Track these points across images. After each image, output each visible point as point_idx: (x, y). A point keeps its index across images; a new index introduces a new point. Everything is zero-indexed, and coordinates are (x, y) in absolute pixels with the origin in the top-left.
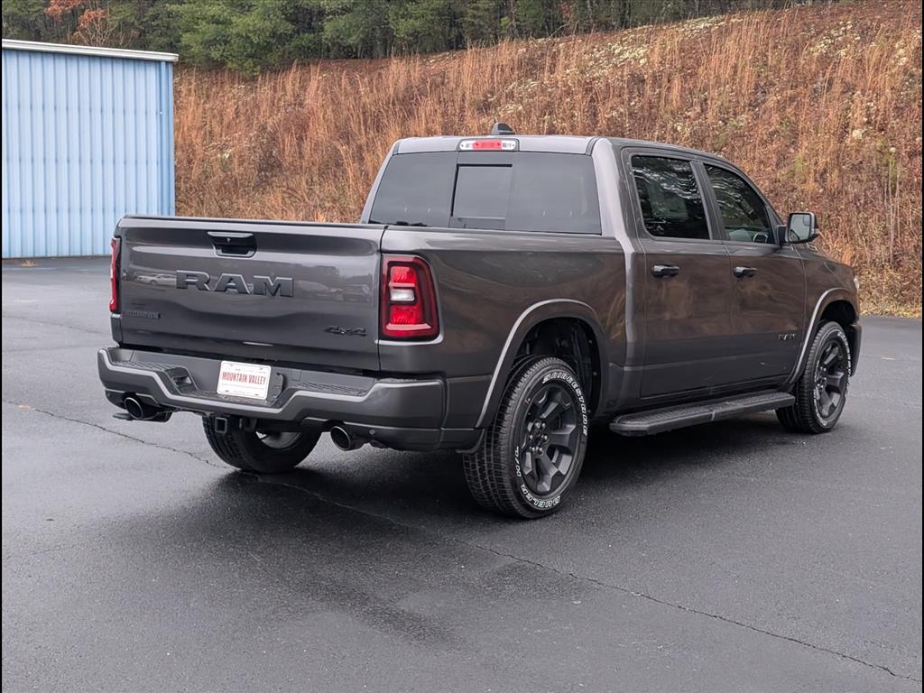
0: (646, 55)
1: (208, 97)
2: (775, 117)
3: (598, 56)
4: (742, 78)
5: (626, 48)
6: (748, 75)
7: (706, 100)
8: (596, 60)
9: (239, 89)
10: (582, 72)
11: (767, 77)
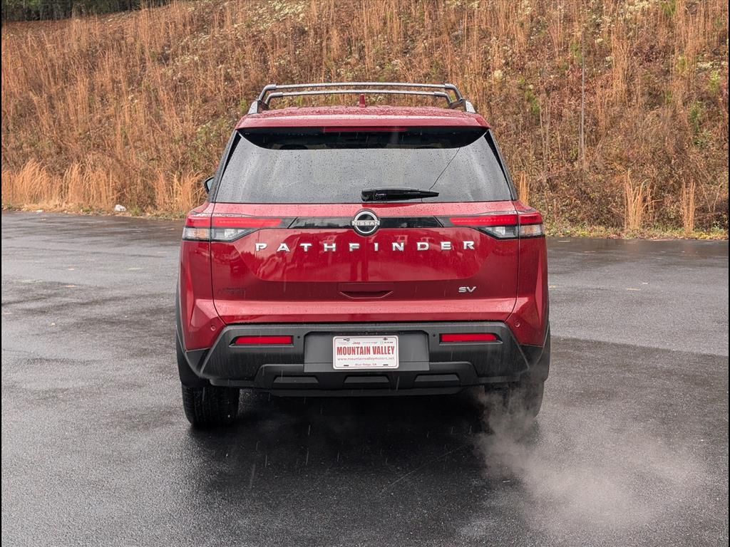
0: (304, 11)
2: (426, 62)
3: (261, 12)
4: (391, 29)
5: (285, 5)
6: (396, 25)
7: (364, 47)
8: (260, 16)
10: (248, 26)
11: (412, 27)
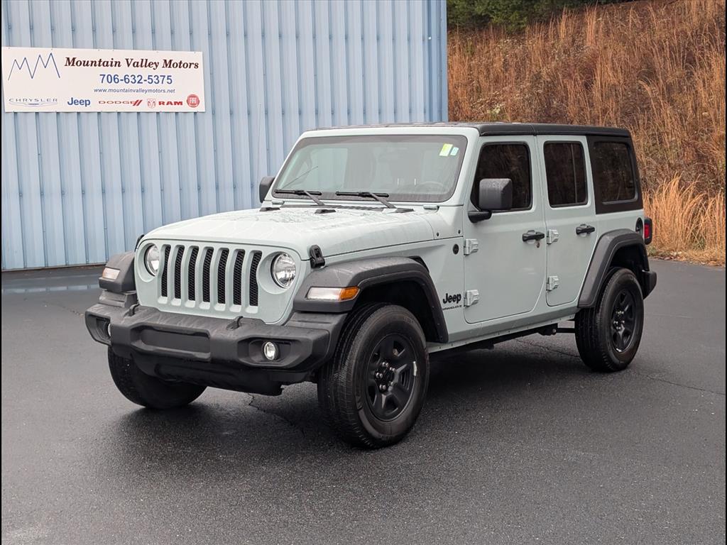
1: (473, 54)
9: (505, 43)
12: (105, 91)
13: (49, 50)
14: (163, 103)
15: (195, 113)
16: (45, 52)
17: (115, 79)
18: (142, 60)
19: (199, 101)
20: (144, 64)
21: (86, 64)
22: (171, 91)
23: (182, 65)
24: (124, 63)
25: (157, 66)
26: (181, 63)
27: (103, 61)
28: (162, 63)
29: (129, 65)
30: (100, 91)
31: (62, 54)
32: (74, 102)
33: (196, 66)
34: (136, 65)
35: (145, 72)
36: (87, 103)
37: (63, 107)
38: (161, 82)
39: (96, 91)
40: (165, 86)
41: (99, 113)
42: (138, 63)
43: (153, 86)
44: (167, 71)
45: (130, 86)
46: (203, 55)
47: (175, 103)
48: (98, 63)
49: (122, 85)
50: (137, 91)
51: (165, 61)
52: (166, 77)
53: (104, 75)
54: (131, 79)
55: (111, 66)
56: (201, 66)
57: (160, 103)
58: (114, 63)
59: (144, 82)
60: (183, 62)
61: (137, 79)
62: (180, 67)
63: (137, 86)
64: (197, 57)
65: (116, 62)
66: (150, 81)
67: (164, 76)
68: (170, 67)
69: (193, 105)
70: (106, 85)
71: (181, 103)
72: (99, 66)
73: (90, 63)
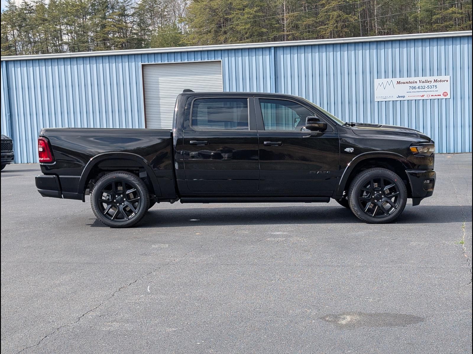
12: (411, 92)
13: (391, 79)
14: (433, 95)
15: (446, 99)
16: (389, 80)
17: (415, 88)
18: (426, 80)
19: (447, 94)
20: (426, 82)
21: (404, 83)
22: (437, 91)
23: (441, 81)
24: (418, 82)
25: (431, 82)
26: (441, 80)
27: (410, 81)
28: (433, 81)
29: (420, 82)
30: (409, 92)
31: (395, 80)
32: (399, 97)
33: (447, 81)
34: (423, 82)
35: (426, 85)
36: (404, 97)
37: (395, 99)
38: (432, 88)
39: (407, 92)
40: (434, 89)
41: (408, 100)
42: (424, 81)
43: (430, 90)
44: (435, 84)
45: (420, 90)
46: (450, 77)
47: (438, 95)
48: (408, 83)
49: (417, 90)
50: (423, 92)
51: (435, 80)
52: (435, 86)
53: (411, 87)
54: (421, 87)
55: (414, 83)
56: (449, 81)
57: (432, 96)
58: (414, 82)
59: (426, 88)
60: (442, 80)
61: (423, 87)
62: (440, 82)
63: (423, 90)
64: (447, 78)
65: (415, 82)
66: (428, 88)
67: (434, 86)
68: (436, 82)
69: (445, 96)
70: (411, 90)
71: (440, 95)
72: (409, 83)
73: (405, 83)
